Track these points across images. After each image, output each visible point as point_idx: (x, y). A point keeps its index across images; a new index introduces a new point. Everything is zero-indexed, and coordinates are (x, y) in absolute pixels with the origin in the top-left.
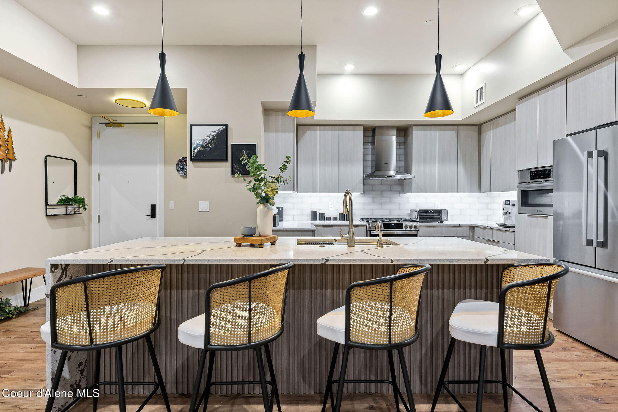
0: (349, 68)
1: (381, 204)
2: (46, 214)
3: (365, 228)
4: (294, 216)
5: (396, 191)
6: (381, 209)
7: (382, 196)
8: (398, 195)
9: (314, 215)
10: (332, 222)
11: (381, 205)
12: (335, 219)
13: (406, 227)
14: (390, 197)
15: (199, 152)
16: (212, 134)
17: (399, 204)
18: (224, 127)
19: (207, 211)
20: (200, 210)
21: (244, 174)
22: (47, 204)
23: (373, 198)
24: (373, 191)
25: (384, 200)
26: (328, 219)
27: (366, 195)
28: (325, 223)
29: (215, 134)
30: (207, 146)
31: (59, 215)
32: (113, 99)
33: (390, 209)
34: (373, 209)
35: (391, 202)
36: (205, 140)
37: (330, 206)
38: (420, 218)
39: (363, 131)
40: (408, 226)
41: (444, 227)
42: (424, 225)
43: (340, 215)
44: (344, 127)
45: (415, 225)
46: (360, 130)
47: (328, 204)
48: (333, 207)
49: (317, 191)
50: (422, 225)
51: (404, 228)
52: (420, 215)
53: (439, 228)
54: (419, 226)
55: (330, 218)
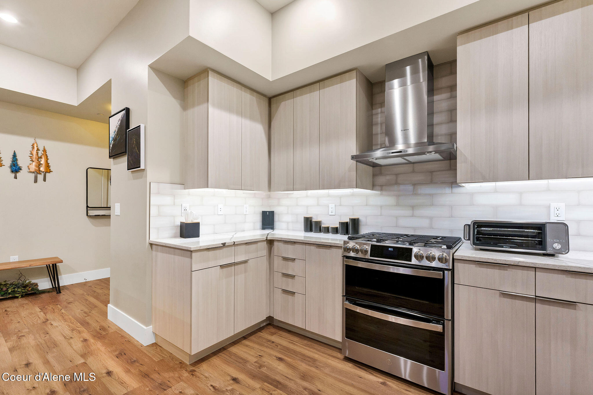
1: (413, 207)
2: (87, 215)
3: (340, 253)
5: (443, 183)
6: (413, 216)
7: (415, 194)
8: (448, 190)
10: (328, 238)
11: (413, 209)
12: (335, 231)
13: (419, 257)
17: (452, 207)
18: (124, 112)
19: (118, 214)
21: (134, 167)
22: (87, 207)
23: (398, 196)
24: (397, 183)
26: (327, 230)
27: (384, 193)
28: (319, 237)
29: (119, 122)
30: (116, 139)
33: (431, 218)
34: (397, 217)
35: (432, 205)
36: (115, 131)
37: (330, 210)
38: (477, 240)
39: (355, 80)
40: (423, 257)
41: (537, 270)
42: (468, 259)
43: (340, 224)
44: (326, 82)
45: (441, 257)
46: (350, 79)
47: (328, 207)
48: (334, 212)
49: (292, 188)
50: (462, 259)
51: (414, 261)
52: (479, 233)
53: (520, 273)
54: (453, 259)
55: (328, 228)
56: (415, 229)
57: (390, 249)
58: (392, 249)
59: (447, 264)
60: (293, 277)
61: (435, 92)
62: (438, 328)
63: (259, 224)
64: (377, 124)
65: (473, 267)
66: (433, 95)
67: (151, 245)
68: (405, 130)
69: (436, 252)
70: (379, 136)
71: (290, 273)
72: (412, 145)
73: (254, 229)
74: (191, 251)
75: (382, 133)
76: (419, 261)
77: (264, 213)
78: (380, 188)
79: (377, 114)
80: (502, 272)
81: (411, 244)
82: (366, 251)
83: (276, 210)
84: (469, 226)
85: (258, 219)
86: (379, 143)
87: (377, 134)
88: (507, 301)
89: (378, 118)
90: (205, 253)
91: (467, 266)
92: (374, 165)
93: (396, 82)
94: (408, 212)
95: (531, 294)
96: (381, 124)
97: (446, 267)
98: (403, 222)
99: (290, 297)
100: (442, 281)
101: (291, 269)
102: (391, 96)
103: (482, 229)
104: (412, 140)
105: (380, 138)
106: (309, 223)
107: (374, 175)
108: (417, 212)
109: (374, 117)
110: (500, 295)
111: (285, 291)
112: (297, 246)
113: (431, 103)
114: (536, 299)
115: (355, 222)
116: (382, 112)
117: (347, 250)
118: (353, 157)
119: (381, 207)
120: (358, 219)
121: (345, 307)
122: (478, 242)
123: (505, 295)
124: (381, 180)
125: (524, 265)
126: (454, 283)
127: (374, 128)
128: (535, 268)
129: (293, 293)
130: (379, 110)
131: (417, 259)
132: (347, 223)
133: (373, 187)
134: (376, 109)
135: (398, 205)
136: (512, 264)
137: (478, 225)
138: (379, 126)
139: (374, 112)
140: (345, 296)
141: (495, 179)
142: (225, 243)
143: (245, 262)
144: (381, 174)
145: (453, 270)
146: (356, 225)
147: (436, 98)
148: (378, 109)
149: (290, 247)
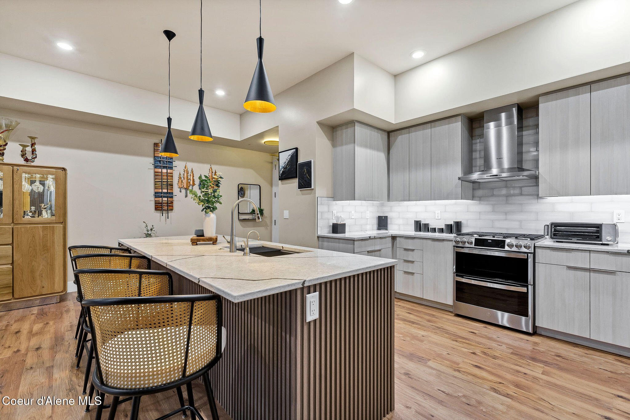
0: (418, 55)
1: (506, 213)
2: (239, 219)
3: (451, 244)
4: (399, 225)
5: (531, 195)
6: (506, 220)
7: (507, 203)
8: (535, 201)
9: (419, 226)
10: (437, 235)
11: (506, 215)
12: (441, 231)
13: (511, 246)
14: (521, 204)
15: (283, 172)
16: (289, 157)
17: (537, 213)
18: (294, 150)
19: (287, 218)
20: (284, 218)
21: (305, 187)
22: (239, 213)
23: (493, 205)
24: (493, 195)
25: (509, 208)
26: (434, 230)
27: (482, 202)
28: (430, 234)
29: (290, 157)
30: (286, 168)
31: (246, 219)
32: (263, 141)
33: (520, 221)
34: (493, 221)
36: (285, 163)
37: (437, 215)
38: (554, 236)
39: (460, 123)
40: (513, 245)
41: (591, 252)
42: (545, 246)
43: (446, 226)
44: (437, 123)
45: (526, 245)
46: (456, 122)
47: (435, 213)
48: (440, 216)
49: (408, 199)
50: (541, 246)
51: (507, 248)
52: (555, 230)
53: (580, 254)
54: (535, 247)
55: (435, 229)
56: (507, 229)
57: (489, 241)
58: (490, 241)
59: (530, 249)
60: (412, 262)
61: (524, 129)
62: (524, 290)
63: (376, 226)
64: (476, 151)
65: (548, 251)
66: (522, 131)
67: (318, 237)
68: (499, 158)
69: (522, 242)
70: (478, 160)
71: (410, 259)
72: (505, 170)
73: (373, 230)
74: (354, 240)
75: (480, 158)
76: (511, 248)
77: (380, 218)
78: (478, 199)
79: (476, 143)
80: (568, 254)
81: (504, 238)
82: (471, 243)
83: (389, 215)
84: (548, 226)
85: (375, 222)
86: (478, 165)
87: (476, 159)
88: (572, 272)
89: (477, 146)
90: (360, 242)
91: (545, 251)
92: (474, 182)
93: (492, 125)
94: (502, 217)
95: (588, 267)
96: (480, 151)
97: (529, 252)
98: (497, 224)
99: (410, 276)
100: (527, 260)
101: (410, 256)
102: (488, 133)
103: (558, 228)
104: (506, 165)
105: (480, 162)
106: (419, 225)
107: (474, 189)
108: (509, 217)
109: (474, 146)
110: (567, 269)
111: (406, 273)
112: (416, 240)
113: (520, 137)
114: (590, 270)
115: (458, 225)
116: (480, 142)
117: (457, 242)
118: (459, 179)
119: (480, 213)
120: (461, 222)
121: (456, 280)
122: (555, 237)
123: (570, 268)
124: (479, 193)
125: (582, 249)
126: (535, 262)
127: (474, 154)
128: (590, 251)
129: (412, 274)
130: (478, 141)
131: (509, 247)
132: (451, 225)
133: (473, 198)
134: (475, 140)
135: (493, 211)
136: (575, 249)
137: (555, 225)
138: (478, 153)
139: (474, 141)
140: (455, 273)
141: (567, 194)
142: (370, 237)
143: (380, 250)
144: (479, 188)
145: (534, 254)
146: (459, 226)
147: (524, 133)
148: (477, 139)
149: (410, 241)
